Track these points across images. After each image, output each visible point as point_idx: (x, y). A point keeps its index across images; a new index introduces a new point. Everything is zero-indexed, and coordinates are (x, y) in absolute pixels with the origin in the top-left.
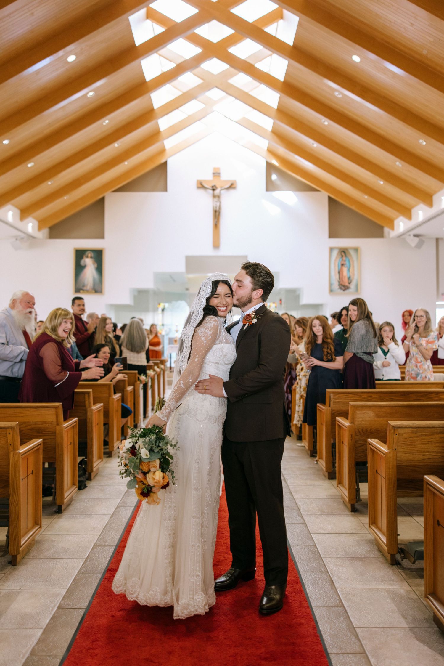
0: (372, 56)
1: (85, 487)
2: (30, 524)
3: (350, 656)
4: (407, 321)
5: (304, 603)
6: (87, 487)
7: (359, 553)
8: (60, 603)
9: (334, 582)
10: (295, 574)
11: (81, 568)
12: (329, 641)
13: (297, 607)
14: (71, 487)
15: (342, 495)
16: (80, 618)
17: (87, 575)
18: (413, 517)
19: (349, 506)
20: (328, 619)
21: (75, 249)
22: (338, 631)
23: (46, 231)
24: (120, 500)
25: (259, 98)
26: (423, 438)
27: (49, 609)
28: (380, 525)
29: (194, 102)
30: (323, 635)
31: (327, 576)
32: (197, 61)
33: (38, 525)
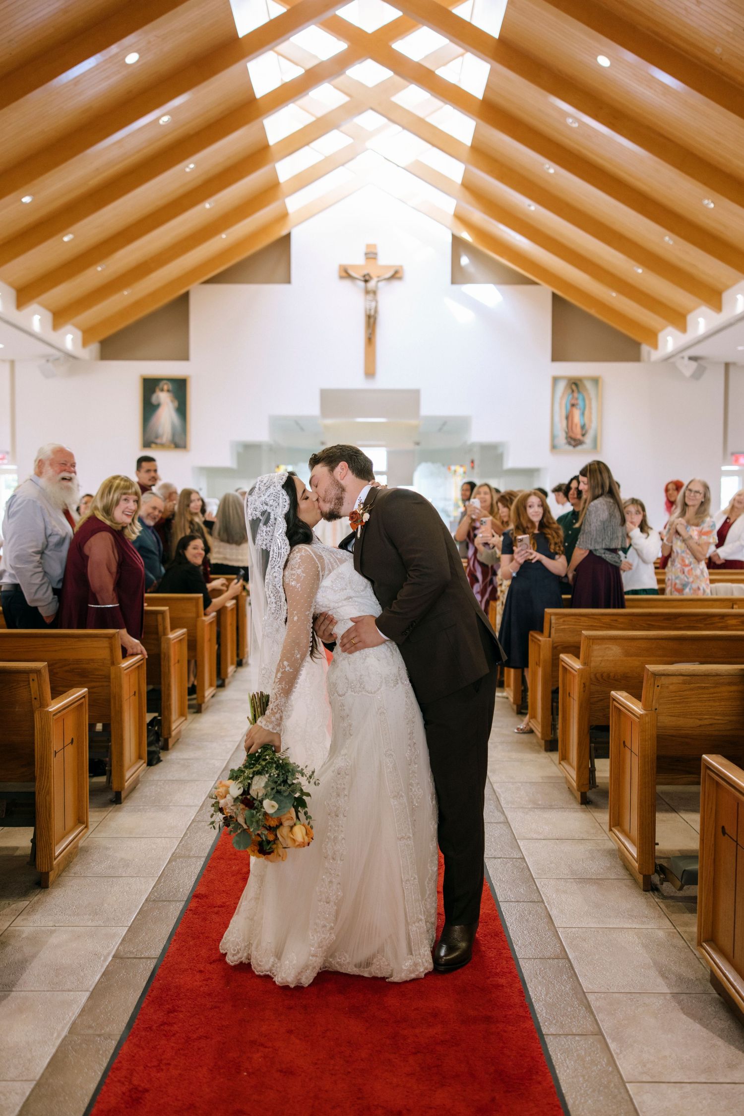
0: (630, 57)
1: (159, 760)
2: (70, 821)
3: (577, 1038)
4: (672, 499)
5: (504, 951)
6: (161, 761)
7: (592, 871)
8: (117, 949)
9: (553, 918)
10: (491, 905)
11: (150, 893)
12: (544, 1015)
13: (493, 959)
14: (136, 762)
15: (566, 778)
16: (149, 974)
17: (160, 904)
18: (680, 814)
19: (578, 795)
20: (543, 977)
21: (141, 376)
22: (558, 998)
23: (95, 347)
24: (214, 782)
25: (441, 127)
26: (701, 691)
27: (100, 959)
28: (627, 827)
29: (334, 135)
30: (535, 1004)
31: (541, 908)
32: (340, 64)
33: (83, 823)
